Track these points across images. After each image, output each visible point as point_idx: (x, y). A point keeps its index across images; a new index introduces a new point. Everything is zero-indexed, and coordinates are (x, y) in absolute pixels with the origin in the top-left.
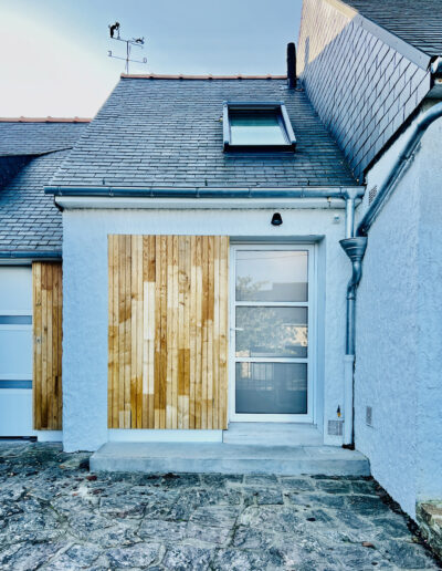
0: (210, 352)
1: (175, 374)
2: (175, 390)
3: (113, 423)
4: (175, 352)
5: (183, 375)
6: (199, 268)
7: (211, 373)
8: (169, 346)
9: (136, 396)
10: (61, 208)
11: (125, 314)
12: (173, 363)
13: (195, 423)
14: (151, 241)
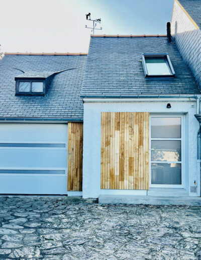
0: (142, 159)
1: (128, 167)
2: (128, 173)
3: (103, 187)
4: (128, 159)
5: (131, 168)
6: (137, 126)
7: (142, 167)
8: (125, 156)
9: (112, 176)
10: (84, 102)
11: (108, 143)
12: (127, 163)
13: (136, 187)
14: (118, 114)
